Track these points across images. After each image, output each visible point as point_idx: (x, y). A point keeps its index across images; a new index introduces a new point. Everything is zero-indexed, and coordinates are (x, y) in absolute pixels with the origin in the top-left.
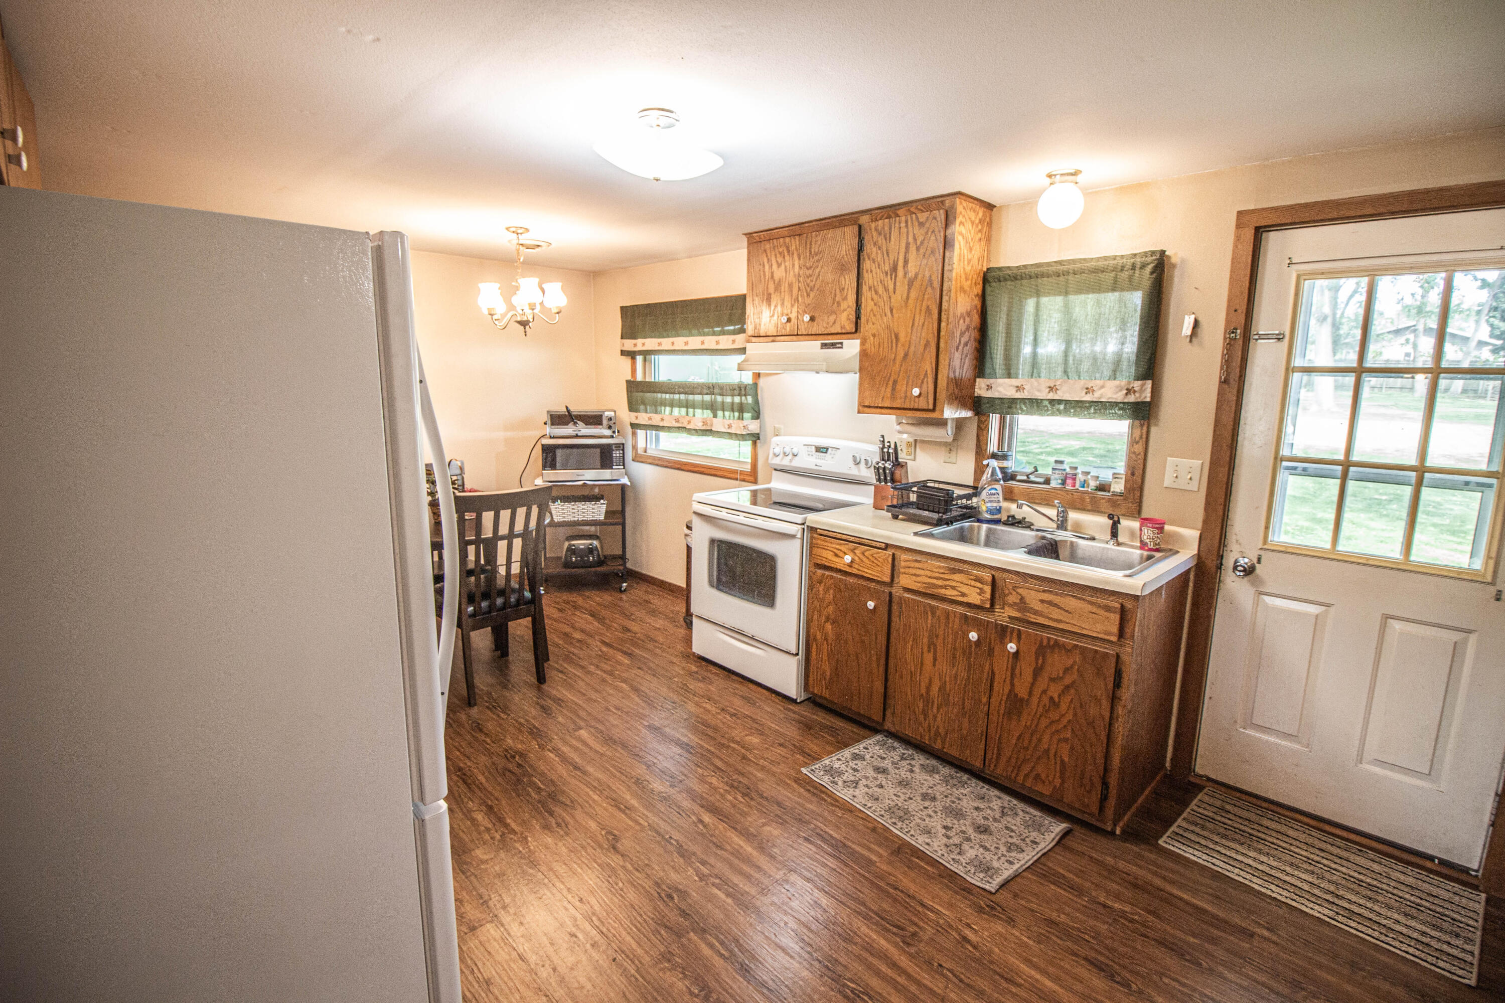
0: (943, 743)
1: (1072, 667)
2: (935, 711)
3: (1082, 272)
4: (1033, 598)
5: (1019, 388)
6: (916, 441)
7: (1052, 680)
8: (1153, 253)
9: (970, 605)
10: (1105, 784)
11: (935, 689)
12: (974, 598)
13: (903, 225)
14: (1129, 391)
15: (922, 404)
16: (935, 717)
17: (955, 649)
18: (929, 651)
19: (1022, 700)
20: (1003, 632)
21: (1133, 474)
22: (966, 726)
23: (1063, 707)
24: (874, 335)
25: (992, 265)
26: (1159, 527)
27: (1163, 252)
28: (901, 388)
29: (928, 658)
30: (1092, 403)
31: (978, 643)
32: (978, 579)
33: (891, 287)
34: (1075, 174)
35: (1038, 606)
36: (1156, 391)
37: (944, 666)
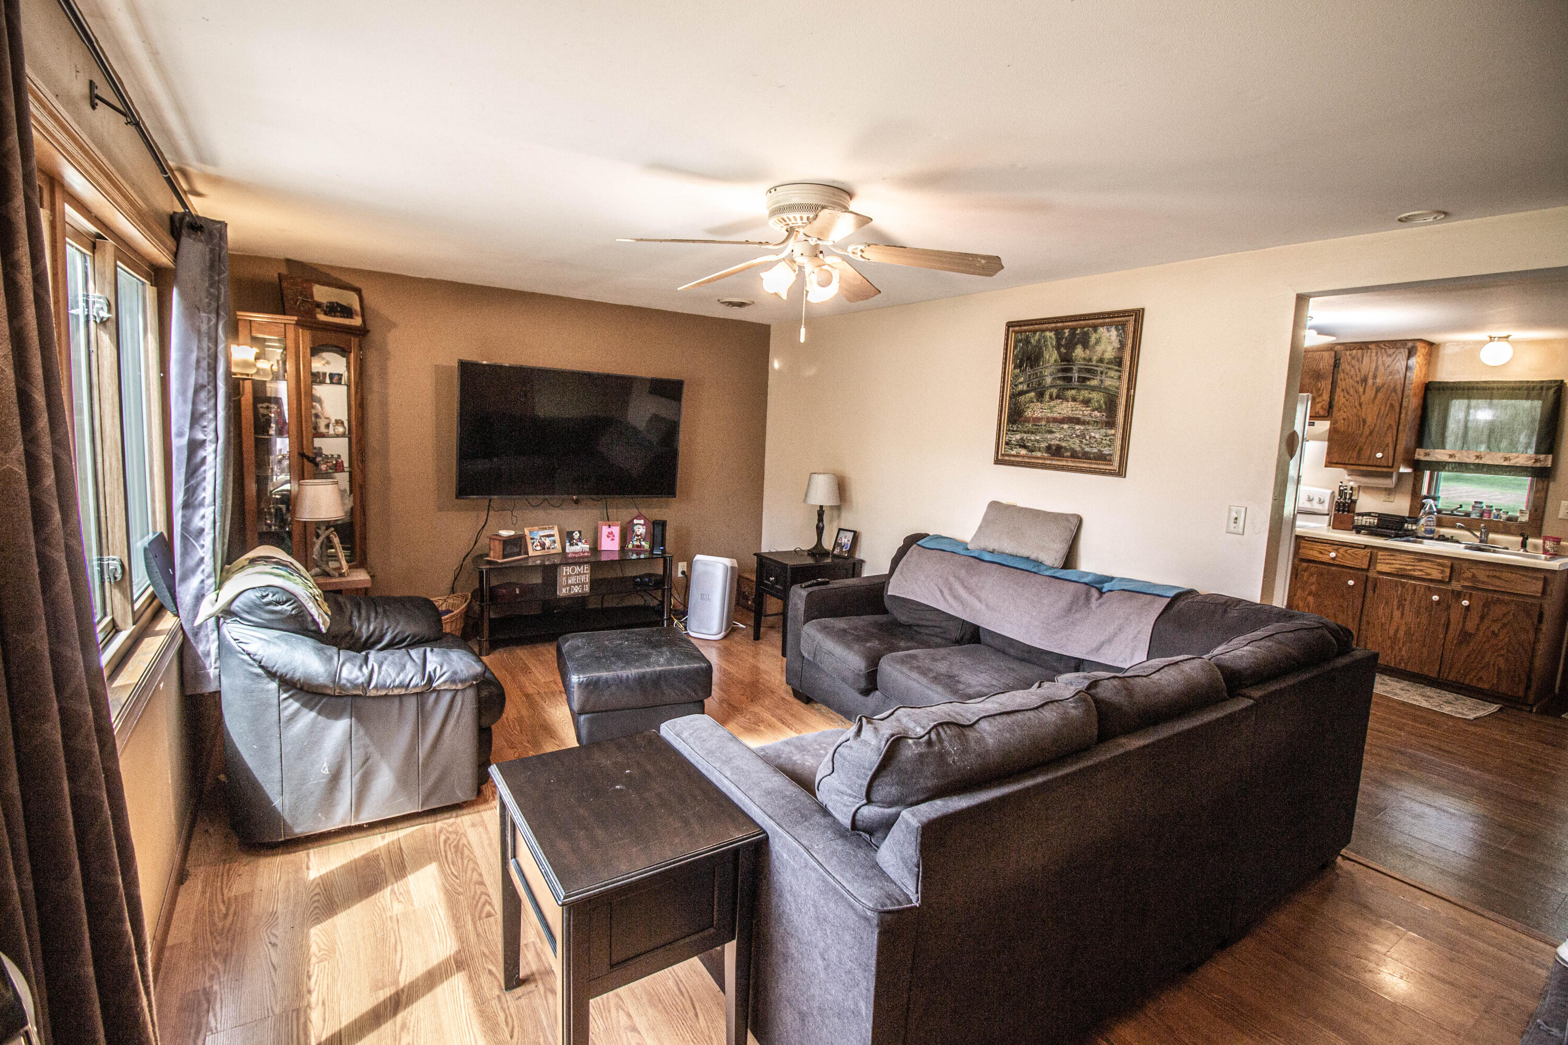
0: (1406, 664)
1: (1509, 612)
2: (1401, 645)
3: (1503, 389)
4: (1482, 575)
5: (1451, 456)
6: (1359, 487)
7: (1493, 621)
8: (1556, 381)
9: (1431, 581)
10: (1529, 679)
11: (1401, 633)
12: (1436, 575)
13: (1374, 354)
14: (1537, 461)
15: (1384, 463)
16: (1400, 649)
17: (1420, 607)
18: (1398, 609)
19: (1471, 634)
20: (1458, 595)
21: (1536, 510)
22: (1425, 653)
23: (1501, 637)
24: (1344, 419)
25: (1431, 380)
26: (1557, 541)
27: (1562, 381)
28: (1367, 452)
29: (1397, 614)
30: (1507, 466)
31: (1438, 603)
32: (1440, 564)
33: (1361, 390)
34: (1507, 337)
35: (1486, 579)
36: (1555, 461)
37: (1410, 617)
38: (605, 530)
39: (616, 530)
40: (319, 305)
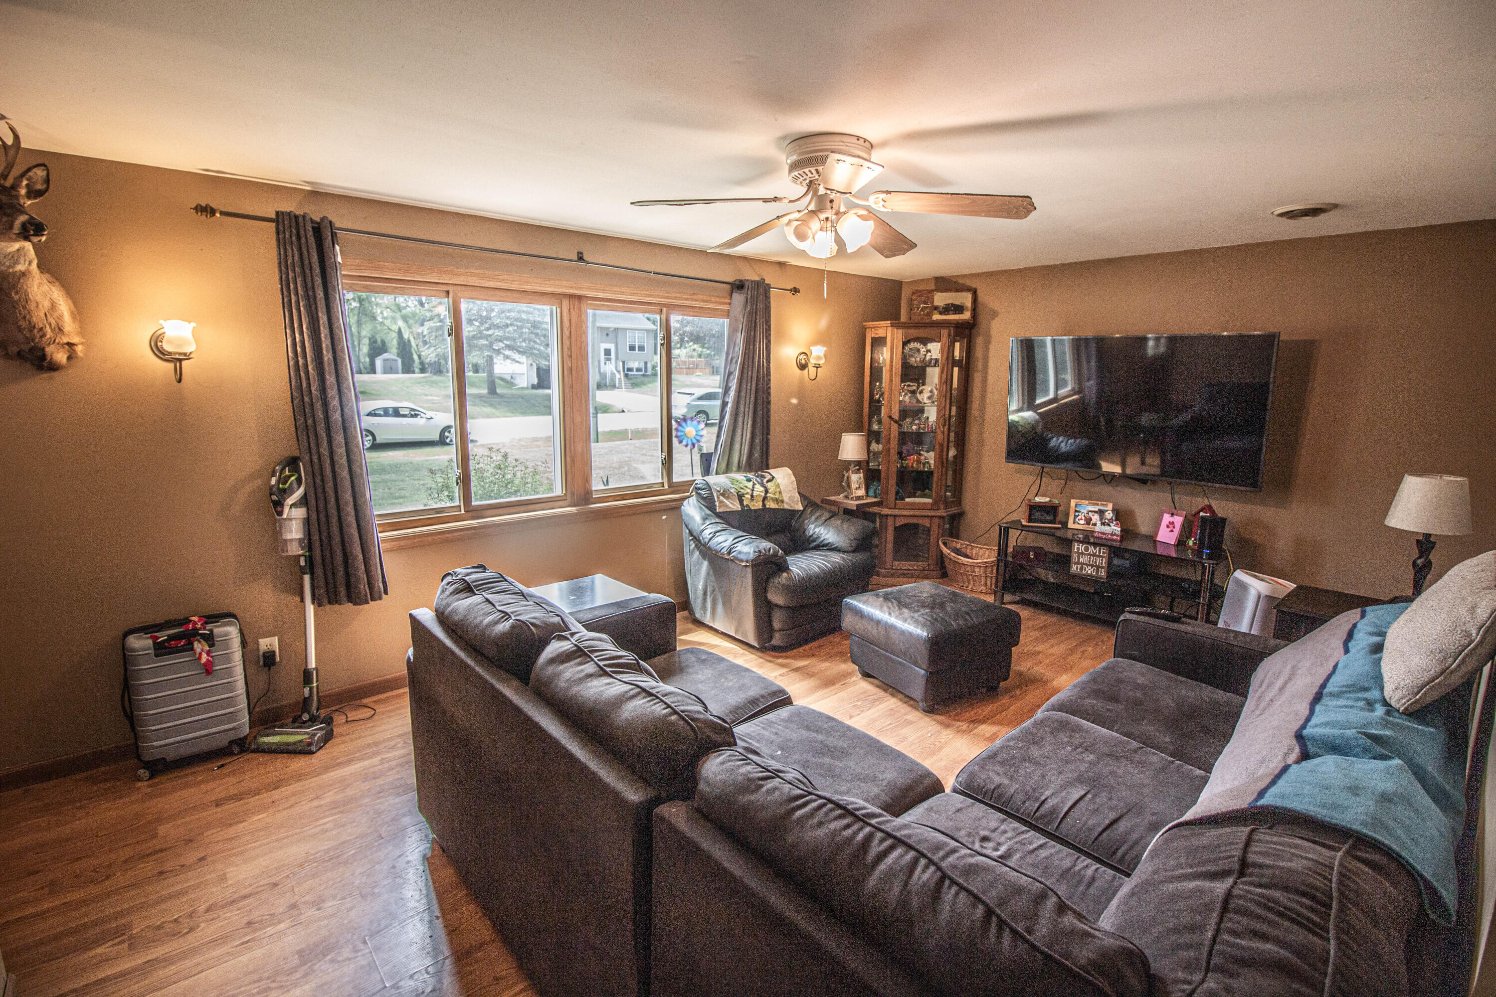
38: (1167, 518)
39: (1178, 520)
40: (936, 308)
